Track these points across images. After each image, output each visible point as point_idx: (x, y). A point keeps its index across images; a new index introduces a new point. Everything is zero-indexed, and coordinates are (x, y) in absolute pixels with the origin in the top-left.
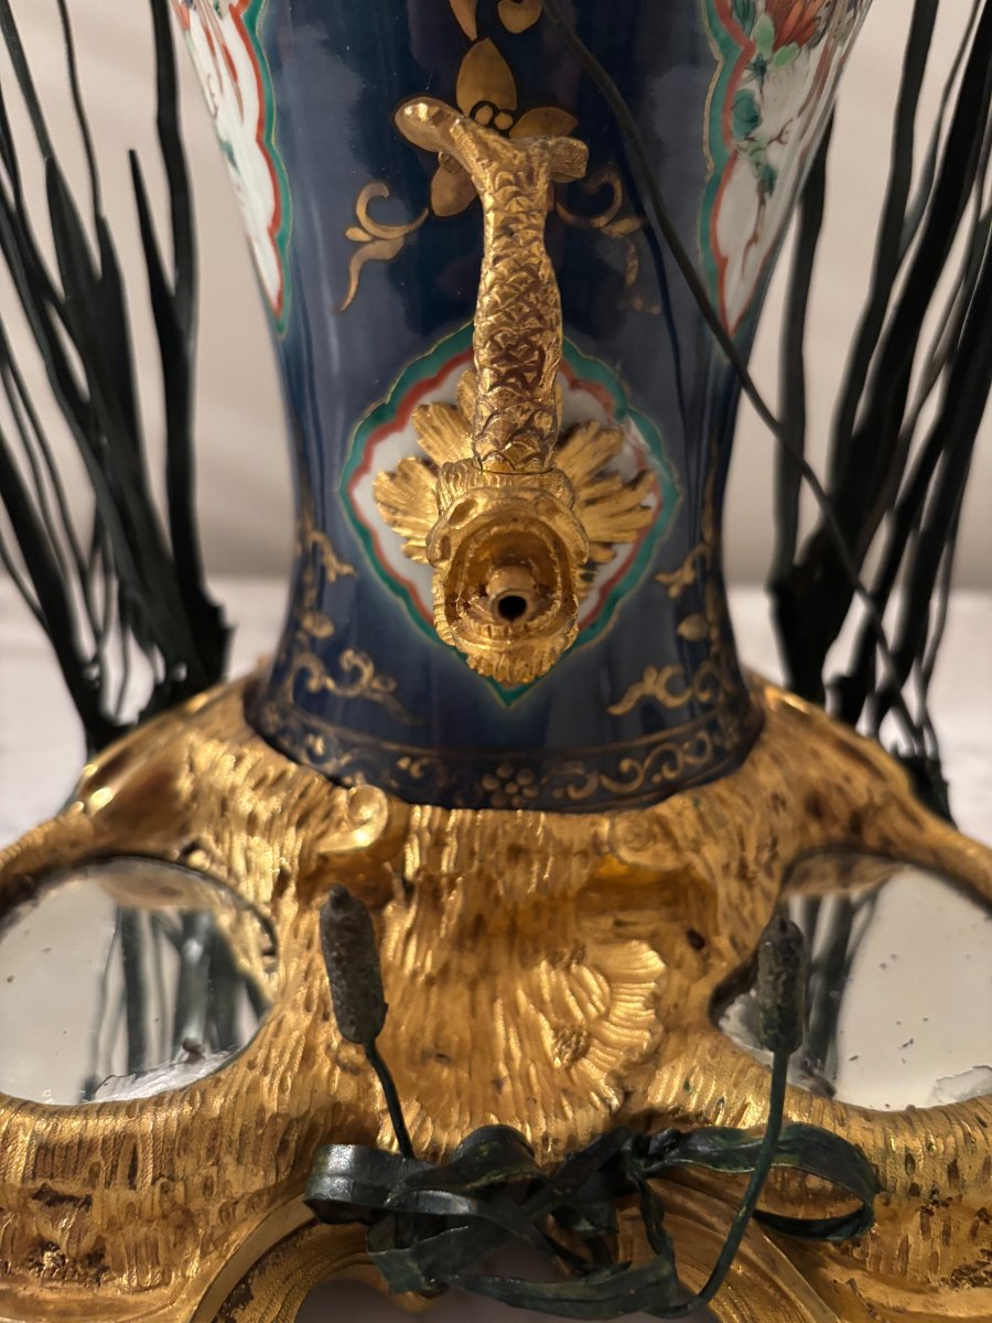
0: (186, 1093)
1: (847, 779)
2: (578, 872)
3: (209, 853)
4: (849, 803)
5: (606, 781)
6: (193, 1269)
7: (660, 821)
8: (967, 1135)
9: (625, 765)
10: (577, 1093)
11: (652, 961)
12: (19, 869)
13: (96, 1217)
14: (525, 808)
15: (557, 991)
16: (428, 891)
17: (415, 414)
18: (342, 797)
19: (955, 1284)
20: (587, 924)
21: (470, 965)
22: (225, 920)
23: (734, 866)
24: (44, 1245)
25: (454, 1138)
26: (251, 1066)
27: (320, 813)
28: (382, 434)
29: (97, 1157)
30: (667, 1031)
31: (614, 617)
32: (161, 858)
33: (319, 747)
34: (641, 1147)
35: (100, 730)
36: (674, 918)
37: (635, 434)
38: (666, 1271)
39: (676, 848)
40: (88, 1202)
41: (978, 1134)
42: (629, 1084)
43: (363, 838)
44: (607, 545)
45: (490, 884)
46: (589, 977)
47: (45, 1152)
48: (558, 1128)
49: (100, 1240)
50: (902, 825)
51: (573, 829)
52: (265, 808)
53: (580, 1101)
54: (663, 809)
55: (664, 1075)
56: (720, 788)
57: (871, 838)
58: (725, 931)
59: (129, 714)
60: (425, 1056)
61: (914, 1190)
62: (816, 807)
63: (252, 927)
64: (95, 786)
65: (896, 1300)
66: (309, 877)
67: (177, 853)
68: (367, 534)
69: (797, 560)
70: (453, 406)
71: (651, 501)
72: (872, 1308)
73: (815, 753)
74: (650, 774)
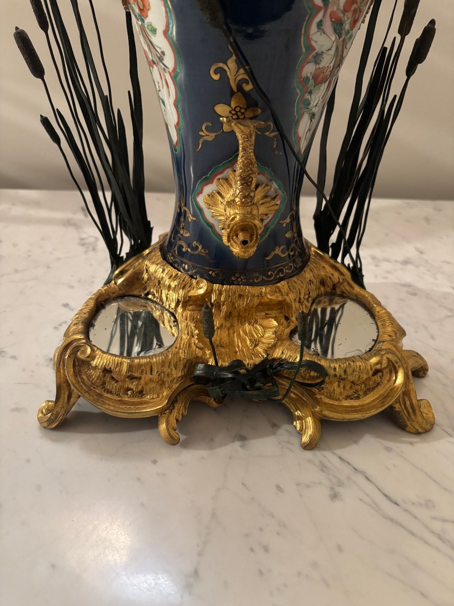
0: (162, 354)
1: (333, 275)
2: (256, 301)
3: (154, 295)
4: (333, 282)
5: (264, 277)
6: (165, 394)
7: (278, 288)
8: (349, 364)
9: (269, 273)
10: (256, 354)
11: (275, 323)
12: (100, 300)
13: (142, 381)
14: (243, 285)
15: (250, 331)
16: (217, 306)
17: (215, 180)
18: (194, 281)
19: (346, 399)
20: (258, 314)
21: (228, 324)
22: (157, 314)
23: (297, 299)
24: (128, 389)
25: (226, 364)
26: (176, 348)
27: (188, 285)
28: (206, 184)
29: (143, 368)
30: (278, 340)
31: (268, 233)
32: (139, 297)
33: (186, 267)
34: (271, 366)
35: (116, 260)
36: (281, 313)
37: (275, 185)
38: (276, 389)
39: (282, 295)
40: (140, 378)
41: (352, 364)
42: (268, 352)
43: (201, 291)
44: (267, 215)
45: (233, 304)
46: (258, 327)
47: (130, 367)
48: (251, 362)
49: (143, 388)
50: (348, 288)
51: (255, 290)
52: (173, 284)
53: (257, 356)
54: (279, 285)
55: (277, 350)
56: (295, 279)
57: (338, 292)
58: (294, 316)
59: (123, 254)
60: (218, 346)
61: (335, 376)
62: (323, 283)
63: (167, 316)
64: (118, 277)
65: (331, 402)
66: (186, 302)
67: (143, 295)
68: (201, 210)
69: (322, 210)
70: (226, 180)
71: (278, 203)
72: (325, 403)
73: (324, 267)
74: (276, 275)
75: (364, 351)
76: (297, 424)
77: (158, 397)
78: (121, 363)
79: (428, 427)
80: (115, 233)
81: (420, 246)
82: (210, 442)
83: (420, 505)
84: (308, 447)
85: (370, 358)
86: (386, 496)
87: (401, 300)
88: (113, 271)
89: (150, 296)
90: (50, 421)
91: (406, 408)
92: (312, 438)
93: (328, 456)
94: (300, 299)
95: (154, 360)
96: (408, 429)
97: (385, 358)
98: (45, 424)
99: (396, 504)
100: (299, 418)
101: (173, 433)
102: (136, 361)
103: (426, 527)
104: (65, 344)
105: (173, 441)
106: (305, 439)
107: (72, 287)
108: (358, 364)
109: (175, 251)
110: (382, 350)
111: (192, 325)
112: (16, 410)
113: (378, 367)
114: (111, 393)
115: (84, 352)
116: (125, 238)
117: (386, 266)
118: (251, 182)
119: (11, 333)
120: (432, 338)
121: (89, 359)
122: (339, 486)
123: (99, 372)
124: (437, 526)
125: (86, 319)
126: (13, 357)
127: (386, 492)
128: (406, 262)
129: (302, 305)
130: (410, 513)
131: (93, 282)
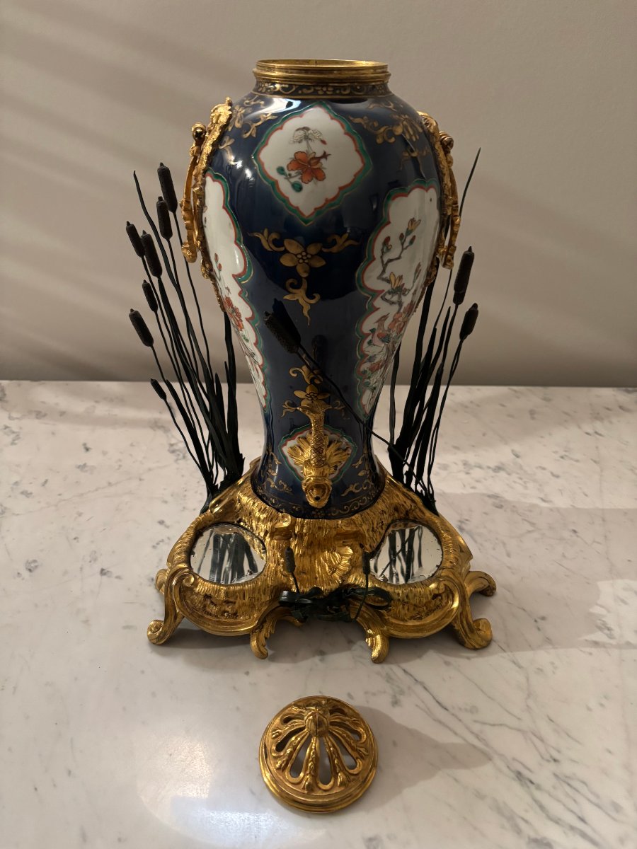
0: (252, 581)
1: (405, 502)
2: (334, 532)
3: (245, 522)
4: (405, 508)
5: (340, 511)
6: (255, 616)
7: (353, 520)
9: (345, 507)
10: (333, 580)
11: (350, 551)
12: (199, 528)
13: (237, 605)
14: (322, 519)
15: (329, 558)
16: (300, 536)
17: (296, 438)
18: (280, 514)
19: (411, 619)
20: (336, 543)
21: (310, 552)
22: (248, 538)
24: (225, 612)
25: (307, 590)
26: (265, 574)
27: (275, 518)
28: (289, 440)
29: (237, 594)
30: (353, 567)
31: (342, 476)
32: (232, 524)
33: (273, 501)
34: (346, 591)
35: (212, 490)
36: (356, 541)
37: (345, 440)
39: (356, 526)
40: (235, 603)
41: (413, 589)
42: (344, 579)
43: (285, 525)
44: (340, 462)
45: (314, 535)
46: (336, 554)
47: (227, 593)
48: (329, 587)
49: (237, 611)
50: (419, 514)
51: (331, 523)
52: (263, 516)
53: (333, 582)
54: (353, 517)
55: (351, 577)
56: (368, 511)
57: (411, 517)
58: (368, 544)
59: (218, 483)
60: (300, 572)
61: (399, 600)
62: (396, 509)
63: (256, 542)
64: (214, 506)
65: (397, 622)
66: (273, 533)
67: (236, 522)
68: (285, 457)
69: (395, 443)
70: (305, 438)
71: (350, 453)
72: (392, 623)
73: (397, 496)
74: (351, 508)
75: (427, 577)
76: (369, 641)
77: (250, 618)
78: (220, 590)
79: (484, 643)
80: (211, 467)
81: (517, 448)
82: (294, 656)
83: (466, 710)
84: (377, 661)
85: (430, 584)
86: (438, 702)
87: (485, 513)
88: (209, 500)
89: (242, 524)
90: (159, 638)
91: (463, 627)
92: (380, 653)
93: (394, 669)
94: (373, 528)
95: (246, 586)
96: (466, 645)
97: (442, 584)
98: (155, 641)
99: (446, 709)
100: (370, 636)
101: (262, 649)
102: (232, 588)
103: (468, 728)
104: (172, 572)
105: (263, 656)
106: (375, 653)
107: (166, 502)
108: (419, 589)
109: (264, 486)
110: (441, 577)
111: (279, 555)
112: (127, 627)
113: (437, 592)
114: (211, 614)
115: (188, 580)
116: (220, 469)
117: (477, 473)
118: (322, 451)
119: (113, 552)
120: (509, 555)
121: (193, 586)
122: (401, 694)
123: (201, 598)
124: (476, 727)
125: (188, 548)
126: (118, 577)
127: (440, 700)
128: (499, 469)
129: (375, 533)
130: (456, 717)
131: (185, 496)
